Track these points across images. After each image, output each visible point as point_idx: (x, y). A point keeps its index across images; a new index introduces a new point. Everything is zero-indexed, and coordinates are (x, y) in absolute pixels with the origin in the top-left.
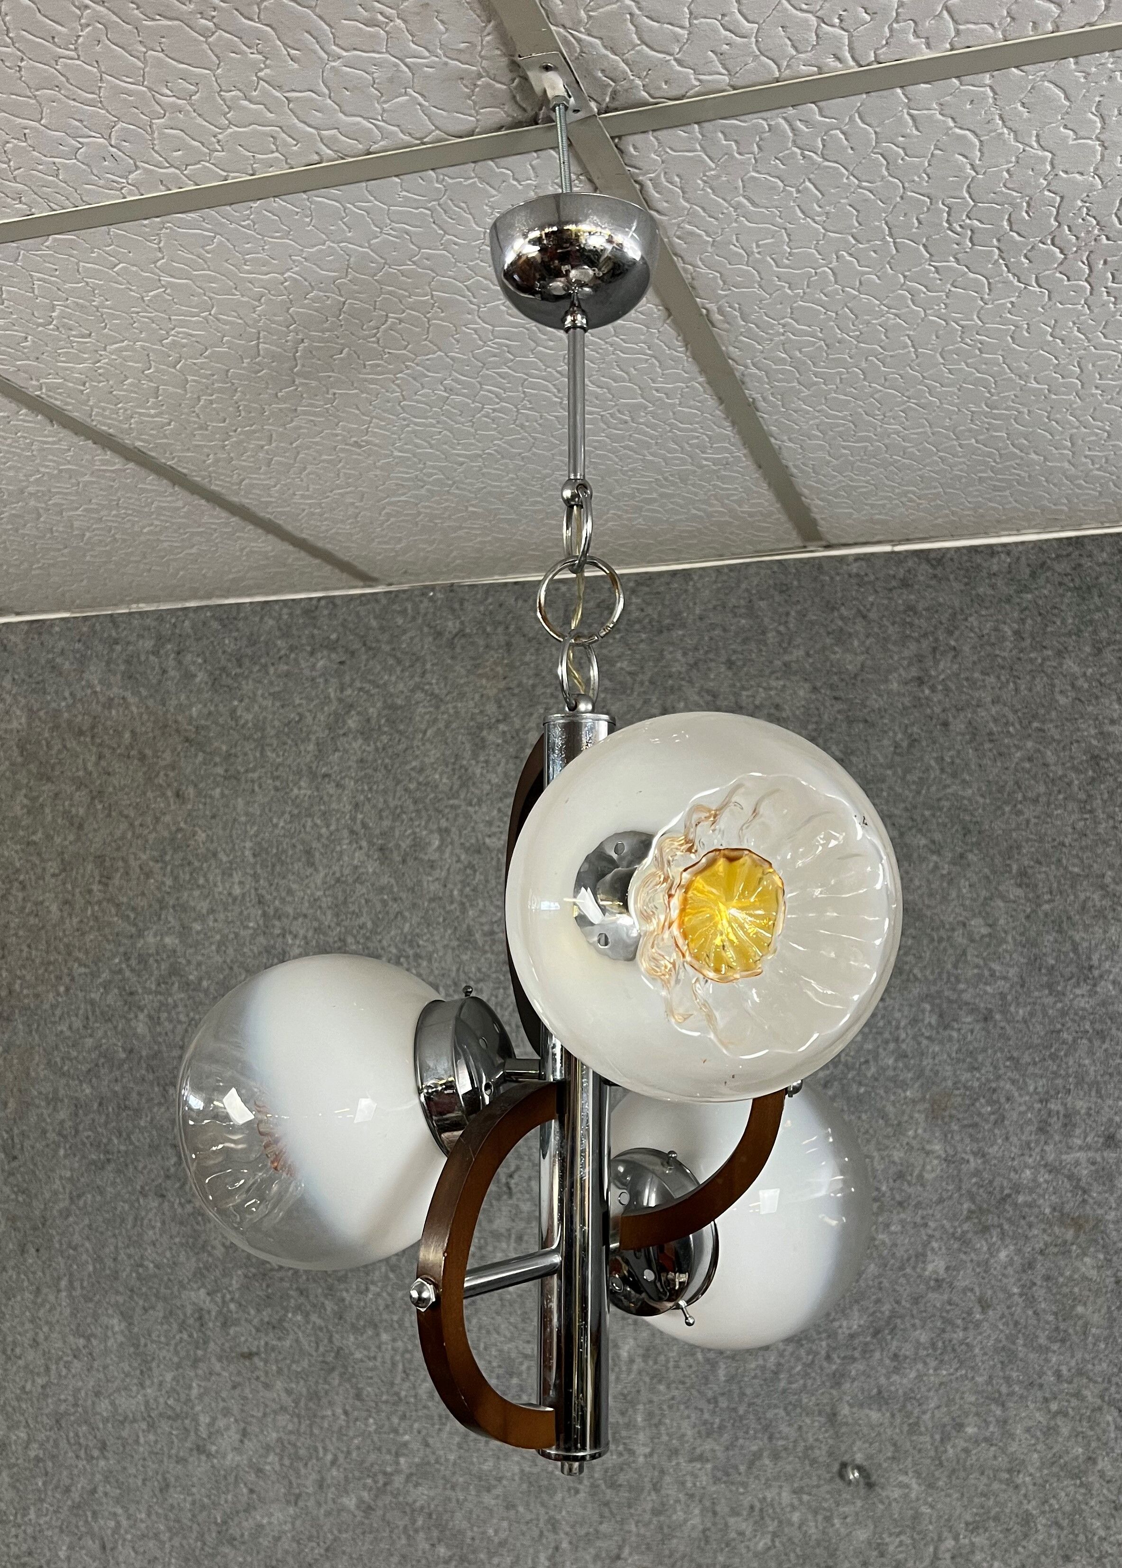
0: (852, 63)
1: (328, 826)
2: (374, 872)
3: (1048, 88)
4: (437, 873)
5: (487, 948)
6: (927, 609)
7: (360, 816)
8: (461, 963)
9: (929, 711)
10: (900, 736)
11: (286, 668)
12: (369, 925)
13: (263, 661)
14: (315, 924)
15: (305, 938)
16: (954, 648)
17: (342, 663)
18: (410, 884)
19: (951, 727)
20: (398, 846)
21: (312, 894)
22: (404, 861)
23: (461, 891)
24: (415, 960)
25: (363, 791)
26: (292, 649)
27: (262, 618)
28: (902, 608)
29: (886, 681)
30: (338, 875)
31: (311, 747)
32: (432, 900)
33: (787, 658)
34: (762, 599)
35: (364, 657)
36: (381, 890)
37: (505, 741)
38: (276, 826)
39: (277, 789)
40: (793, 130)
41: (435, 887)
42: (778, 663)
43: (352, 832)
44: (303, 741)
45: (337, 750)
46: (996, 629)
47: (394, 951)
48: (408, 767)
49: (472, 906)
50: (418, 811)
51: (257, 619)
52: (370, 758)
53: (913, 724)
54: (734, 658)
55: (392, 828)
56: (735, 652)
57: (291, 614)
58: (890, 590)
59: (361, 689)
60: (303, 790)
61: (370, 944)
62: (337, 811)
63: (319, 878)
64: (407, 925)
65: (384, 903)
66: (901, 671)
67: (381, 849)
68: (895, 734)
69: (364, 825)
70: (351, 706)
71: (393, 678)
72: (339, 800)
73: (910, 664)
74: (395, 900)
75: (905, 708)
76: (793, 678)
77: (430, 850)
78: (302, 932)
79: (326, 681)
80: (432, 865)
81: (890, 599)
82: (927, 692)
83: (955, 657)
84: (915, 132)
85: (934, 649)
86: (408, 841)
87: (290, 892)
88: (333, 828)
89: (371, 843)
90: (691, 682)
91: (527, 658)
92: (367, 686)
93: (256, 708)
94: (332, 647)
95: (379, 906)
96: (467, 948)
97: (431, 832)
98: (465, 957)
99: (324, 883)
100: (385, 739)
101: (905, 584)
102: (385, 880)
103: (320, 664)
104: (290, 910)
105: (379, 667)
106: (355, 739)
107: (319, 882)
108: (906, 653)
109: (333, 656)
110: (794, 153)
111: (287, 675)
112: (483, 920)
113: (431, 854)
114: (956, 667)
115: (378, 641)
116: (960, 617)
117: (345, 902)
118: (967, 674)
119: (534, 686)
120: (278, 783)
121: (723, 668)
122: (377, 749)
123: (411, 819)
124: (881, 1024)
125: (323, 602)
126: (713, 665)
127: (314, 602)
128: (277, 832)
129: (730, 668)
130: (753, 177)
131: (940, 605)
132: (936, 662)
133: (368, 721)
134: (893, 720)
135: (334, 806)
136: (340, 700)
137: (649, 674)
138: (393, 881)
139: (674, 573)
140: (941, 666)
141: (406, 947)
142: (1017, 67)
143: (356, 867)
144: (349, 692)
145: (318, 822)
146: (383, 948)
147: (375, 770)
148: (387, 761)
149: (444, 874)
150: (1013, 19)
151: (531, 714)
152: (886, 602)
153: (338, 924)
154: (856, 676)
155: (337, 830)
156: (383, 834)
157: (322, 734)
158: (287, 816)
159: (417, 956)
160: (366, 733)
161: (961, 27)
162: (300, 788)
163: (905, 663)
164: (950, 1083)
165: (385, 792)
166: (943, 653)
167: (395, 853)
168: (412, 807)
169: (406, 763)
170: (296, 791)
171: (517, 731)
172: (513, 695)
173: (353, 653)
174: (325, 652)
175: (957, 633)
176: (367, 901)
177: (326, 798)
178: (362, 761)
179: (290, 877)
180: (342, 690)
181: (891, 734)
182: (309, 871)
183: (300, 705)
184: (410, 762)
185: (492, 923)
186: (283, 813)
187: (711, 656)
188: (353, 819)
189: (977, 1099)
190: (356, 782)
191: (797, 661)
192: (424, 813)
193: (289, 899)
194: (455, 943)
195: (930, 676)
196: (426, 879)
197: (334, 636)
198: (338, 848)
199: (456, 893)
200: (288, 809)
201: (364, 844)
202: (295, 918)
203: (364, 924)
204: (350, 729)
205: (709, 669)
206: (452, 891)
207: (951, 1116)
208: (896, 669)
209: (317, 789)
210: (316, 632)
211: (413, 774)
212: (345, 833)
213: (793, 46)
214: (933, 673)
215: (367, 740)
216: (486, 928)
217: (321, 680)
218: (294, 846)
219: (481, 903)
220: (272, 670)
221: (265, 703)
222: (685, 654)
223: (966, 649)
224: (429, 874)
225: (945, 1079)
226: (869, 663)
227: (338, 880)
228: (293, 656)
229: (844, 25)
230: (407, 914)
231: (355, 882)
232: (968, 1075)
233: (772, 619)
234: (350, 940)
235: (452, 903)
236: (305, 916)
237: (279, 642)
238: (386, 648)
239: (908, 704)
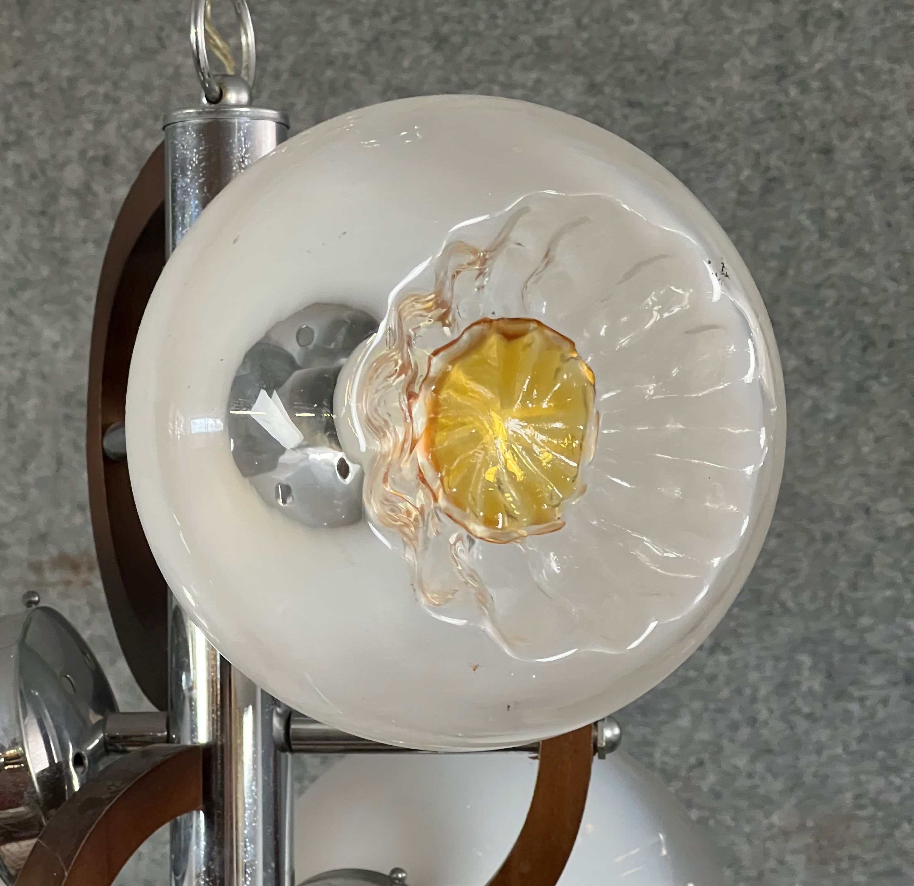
9: (796, 128)
10: (746, 172)
16: (840, 15)
19: (837, 156)
29: (720, 72)
33: (541, 31)
37: (20, 184)
42: (526, 40)
53: (769, 151)
54: (445, 29)
56: (446, 19)
66: (747, 55)
68: (739, 169)
73: (762, 42)
75: (755, 122)
76: (553, 67)
82: (793, 92)
83: (840, 29)
85: (804, 17)
90: (366, 72)
91: (58, 27)
108: (755, 23)
114: (842, 47)
118: (863, 60)
119: (72, 81)
121: (426, 49)
124: (725, 693)
126: (405, 42)
129: (437, 48)
132: (809, 39)
134: (734, 143)
137: (290, 59)
140: (817, 45)
151: (69, 133)
154: (665, 65)
163: (752, 40)
164: (848, 797)
166: (820, 24)
171: (42, 164)
172: (33, 96)
181: (731, 167)
187: (404, 26)
189: (897, 826)
191: (560, 37)
195: (799, 66)
205: (400, 50)
207: (852, 858)
208: (737, 52)
214: (804, 59)
222: (356, 22)
223: (861, 13)
225: (840, 790)
226: (690, 40)
232: (880, 782)
239: (760, 115)
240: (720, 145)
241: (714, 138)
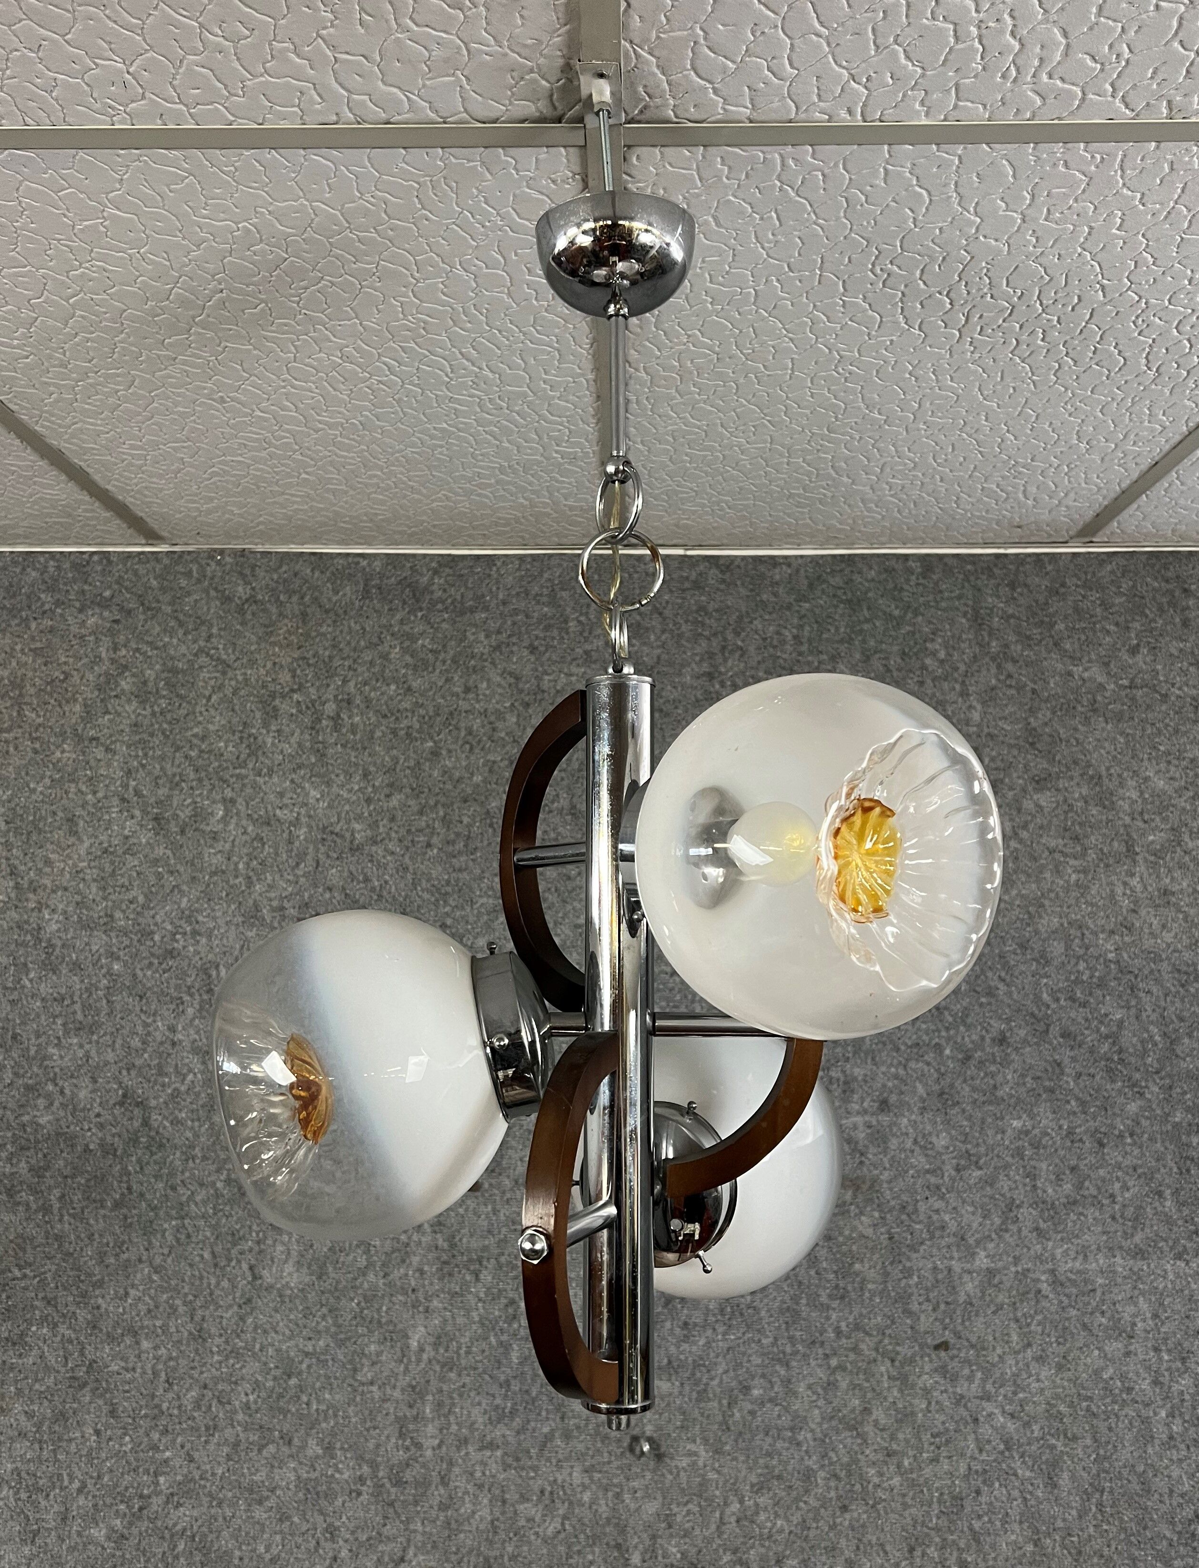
0: (859, 118)
1: (95, 793)
2: (148, 843)
3: (1004, 166)
4: (219, 846)
5: (276, 924)
6: (717, 611)
7: (133, 783)
8: (247, 940)
11: (50, 623)
12: (141, 899)
13: (24, 614)
14: (78, 898)
15: (65, 912)
16: (741, 649)
17: (116, 622)
18: (189, 856)
20: (176, 816)
21: (75, 865)
22: (183, 832)
23: (248, 864)
24: (193, 938)
25: (137, 756)
26: (58, 603)
27: (24, 569)
28: (694, 608)
29: (680, 674)
30: (105, 845)
31: (78, 708)
32: (213, 874)
33: (588, 647)
34: (562, 589)
35: (142, 617)
36: (156, 862)
37: (300, 712)
38: (33, 791)
39: (36, 752)
40: (783, 164)
41: (217, 860)
42: (579, 651)
43: (123, 800)
44: (68, 702)
45: (107, 712)
46: (778, 633)
47: (169, 927)
48: (190, 733)
49: (259, 880)
50: (200, 780)
51: (18, 570)
52: (146, 722)
54: (536, 643)
55: (169, 797)
56: (537, 637)
57: (58, 568)
58: (684, 590)
59: (137, 650)
60: (66, 754)
61: (140, 920)
62: (106, 777)
63: (82, 849)
64: (185, 900)
65: (159, 876)
66: (694, 665)
67: (156, 819)
69: (137, 793)
70: (126, 667)
71: (175, 641)
72: (109, 765)
73: (702, 660)
74: (172, 873)
75: (697, 701)
76: (593, 666)
77: (213, 821)
78: (61, 906)
79: (97, 640)
80: (215, 837)
81: (684, 598)
82: (717, 686)
83: (742, 656)
84: (883, 184)
85: (724, 648)
86: (188, 812)
87: (48, 862)
88: (100, 795)
89: (145, 812)
90: (493, 663)
91: (324, 629)
92: (145, 648)
93: (14, 664)
94: (104, 604)
95: (153, 880)
96: (253, 925)
97: (214, 802)
98: (250, 934)
99: (89, 853)
100: (163, 703)
101: (697, 586)
102: (160, 851)
103: (91, 621)
104: (47, 882)
105: (158, 629)
106: (129, 701)
107: (82, 852)
108: (698, 650)
109: (106, 614)
110: (775, 185)
111: (52, 630)
112: (273, 895)
113: (214, 825)
114: (742, 665)
115: (158, 601)
116: (746, 620)
117: (113, 874)
118: (753, 672)
119: (331, 658)
120: (37, 746)
121: (526, 653)
122: (153, 714)
123: (192, 788)
125: (96, 558)
126: (515, 648)
127: (86, 557)
128: (34, 797)
129: (531, 653)
130: (729, 200)
131: (728, 607)
132: (725, 660)
133: (145, 683)
135: (102, 771)
136: (113, 661)
137: (452, 652)
138: (169, 852)
139: (478, 557)
140: (730, 663)
141: (182, 923)
142: (987, 144)
143: (127, 838)
144: (124, 652)
145: (84, 789)
146: (156, 924)
147: (152, 735)
148: (165, 726)
149: (228, 846)
150: (1004, 104)
151: (328, 685)
152: (680, 601)
153: (105, 898)
154: (652, 667)
155: (106, 797)
156: (159, 803)
157: (91, 694)
158: (47, 781)
159: (195, 933)
160: (143, 695)
161: (961, 104)
162: (63, 752)
163: (697, 658)
165: (163, 758)
166: (732, 652)
167: (173, 823)
168: (192, 776)
169: (187, 729)
170: (58, 754)
171: (313, 702)
172: (309, 665)
173: (129, 612)
174: (97, 610)
175: (743, 634)
176: (138, 874)
177: (93, 763)
178: (136, 725)
179: (49, 846)
180: (115, 649)
182: (72, 840)
183: (65, 663)
184: (192, 728)
185: (282, 898)
186: (43, 777)
187: (514, 640)
188: (126, 786)
190: (129, 747)
191: (597, 650)
192: (206, 782)
193: (47, 870)
194: (240, 919)
195: (720, 673)
196: (207, 851)
197: (107, 594)
198: (107, 817)
199: (241, 866)
200: (48, 773)
201: (137, 813)
202: (54, 891)
203: (135, 898)
204: (123, 690)
205: (512, 652)
206: (236, 864)
208: (689, 664)
209: (84, 753)
210: (86, 587)
211: (195, 741)
212: (115, 801)
213: (819, 95)
214: (723, 670)
215: (143, 702)
216: (275, 903)
217: (92, 638)
218: (54, 813)
219: (269, 877)
220: (33, 625)
221: (24, 659)
222: (487, 636)
223: (752, 649)
224: (211, 846)
226: (665, 657)
227: (105, 851)
228: (59, 611)
229: (869, 85)
230: (185, 888)
231: (124, 853)
233: (573, 608)
234: (118, 915)
235: (236, 877)
236: (66, 889)
237: (43, 596)
238: (169, 609)
239: (701, 697)
240: (680, 711)
241: (676, 708)
